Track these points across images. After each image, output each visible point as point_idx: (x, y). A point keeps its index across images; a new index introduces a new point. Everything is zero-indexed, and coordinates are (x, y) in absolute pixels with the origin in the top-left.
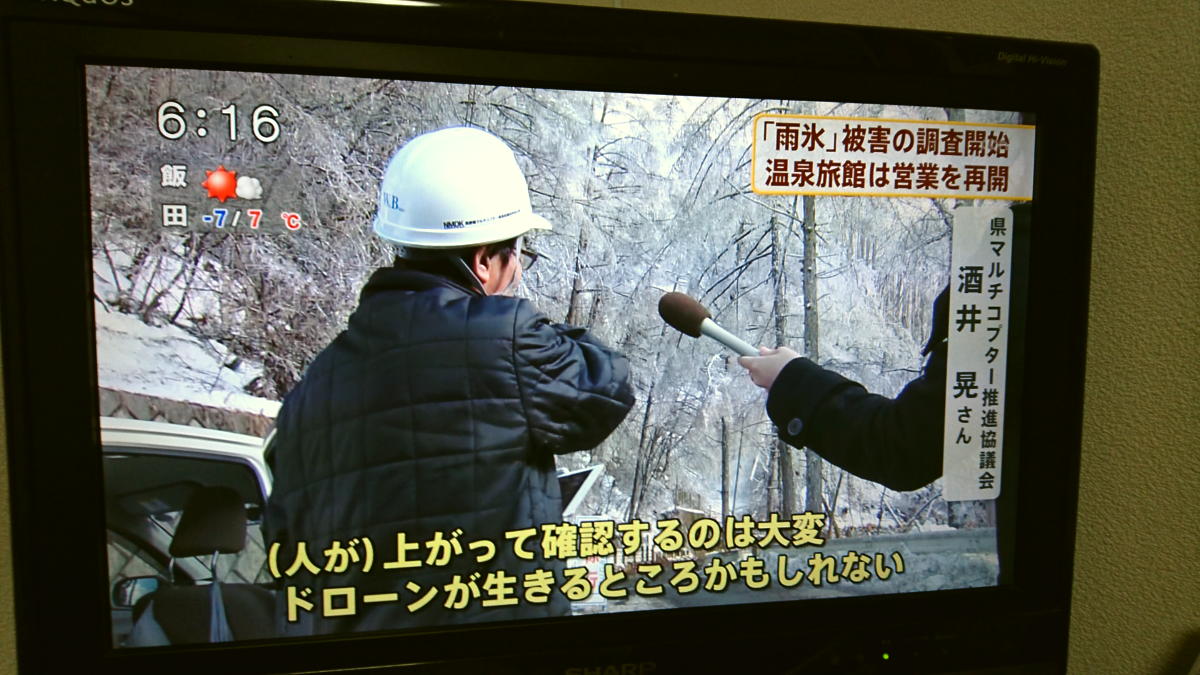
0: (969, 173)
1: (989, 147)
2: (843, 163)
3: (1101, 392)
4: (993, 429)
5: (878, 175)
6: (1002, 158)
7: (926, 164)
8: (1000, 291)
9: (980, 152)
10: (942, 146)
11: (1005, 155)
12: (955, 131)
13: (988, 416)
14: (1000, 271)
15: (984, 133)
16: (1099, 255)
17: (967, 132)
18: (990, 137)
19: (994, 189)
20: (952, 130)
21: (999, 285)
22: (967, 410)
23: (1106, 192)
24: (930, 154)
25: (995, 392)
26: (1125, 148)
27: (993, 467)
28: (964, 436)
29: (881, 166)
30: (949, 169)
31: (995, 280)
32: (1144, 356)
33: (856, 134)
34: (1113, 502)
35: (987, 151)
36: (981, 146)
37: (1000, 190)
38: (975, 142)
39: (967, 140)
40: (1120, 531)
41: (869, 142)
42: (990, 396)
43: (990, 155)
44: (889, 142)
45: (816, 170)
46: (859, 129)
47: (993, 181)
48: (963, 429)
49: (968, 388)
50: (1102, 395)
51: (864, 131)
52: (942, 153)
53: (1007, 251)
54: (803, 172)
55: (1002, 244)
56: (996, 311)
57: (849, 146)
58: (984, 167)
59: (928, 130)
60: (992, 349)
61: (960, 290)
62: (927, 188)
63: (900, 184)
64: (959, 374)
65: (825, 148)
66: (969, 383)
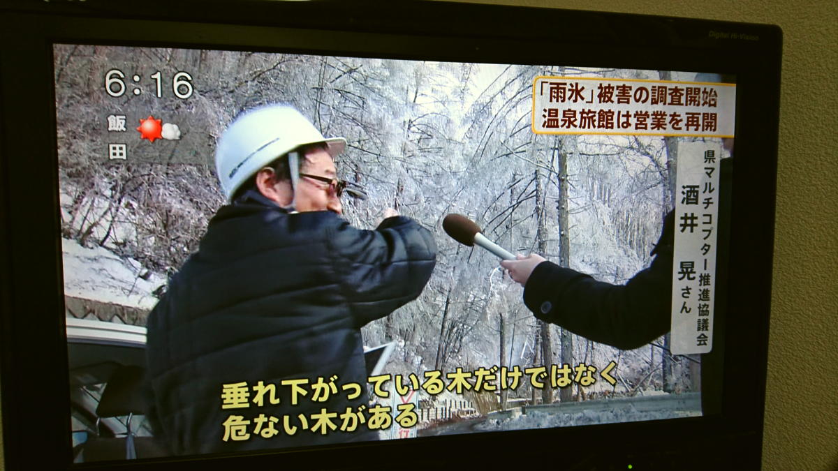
0: (688, 118)
1: (703, 99)
2: (598, 111)
3: (784, 275)
4: (707, 303)
5: (623, 120)
6: (712, 108)
7: (657, 112)
8: (712, 203)
9: (697, 103)
10: (669, 99)
11: (715, 105)
12: (679, 88)
13: (703, 293)
14: (712, 188)
15: (699, 89)
16: (782, 176)
17: (687, 89)
18: (703, 92)
19: (707, 129)
20: (676, 87)
21: (711, 198)
22: (688, 289)
23: (787, 131)
24: (661, 104)
25: (708, 276)
26: (800, 99)
27: (707, 330)
28: (686, 308)
29: (625, 113)
30: (674, 115)
31: (707, 195)
32: (815, 249)
33: (607, 90)
34: (793, 355)
35: (702, 102)
36: (697, 99)
37: (711, 130)
38: (693, 95)
39: (687, 94)
40: (798, 375)
41: (617, 96)
42: (705, 279)
43: (703, 105)
44: (631, 96)
45: (578, 116)
46: (609, 87)
47: (705, 124)
48: (685, 303)
49: (689, 273)
50: (784, 277)
51: (613, 88)
52: (669, 104)
53: (716, 174)
54: (569, 118)
55: (713, 169)
56: (709, 217)
57: (602, 99)
58: (699, 114)
59: (659, 87)
60: (706, 245)
61: (683, 202)
62: (658, 129)
63: (639, 126)
64: (682, 263)
65: (585, 101)
66: (689, 270)
